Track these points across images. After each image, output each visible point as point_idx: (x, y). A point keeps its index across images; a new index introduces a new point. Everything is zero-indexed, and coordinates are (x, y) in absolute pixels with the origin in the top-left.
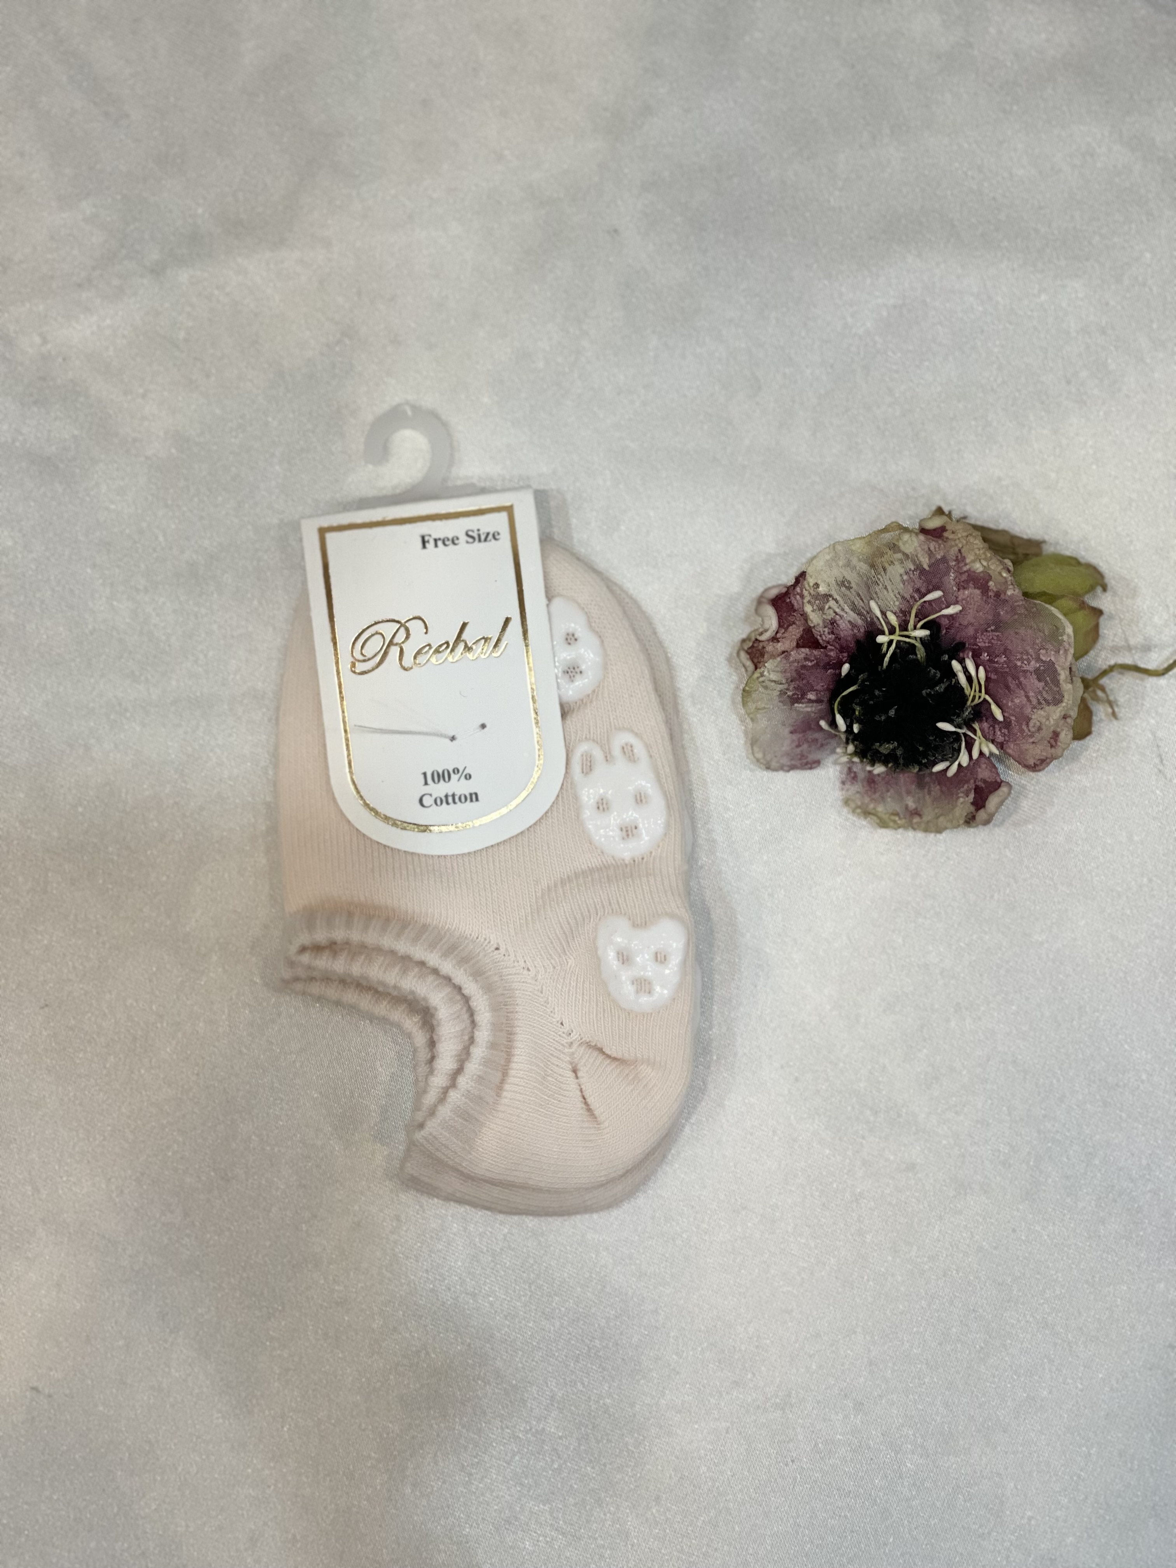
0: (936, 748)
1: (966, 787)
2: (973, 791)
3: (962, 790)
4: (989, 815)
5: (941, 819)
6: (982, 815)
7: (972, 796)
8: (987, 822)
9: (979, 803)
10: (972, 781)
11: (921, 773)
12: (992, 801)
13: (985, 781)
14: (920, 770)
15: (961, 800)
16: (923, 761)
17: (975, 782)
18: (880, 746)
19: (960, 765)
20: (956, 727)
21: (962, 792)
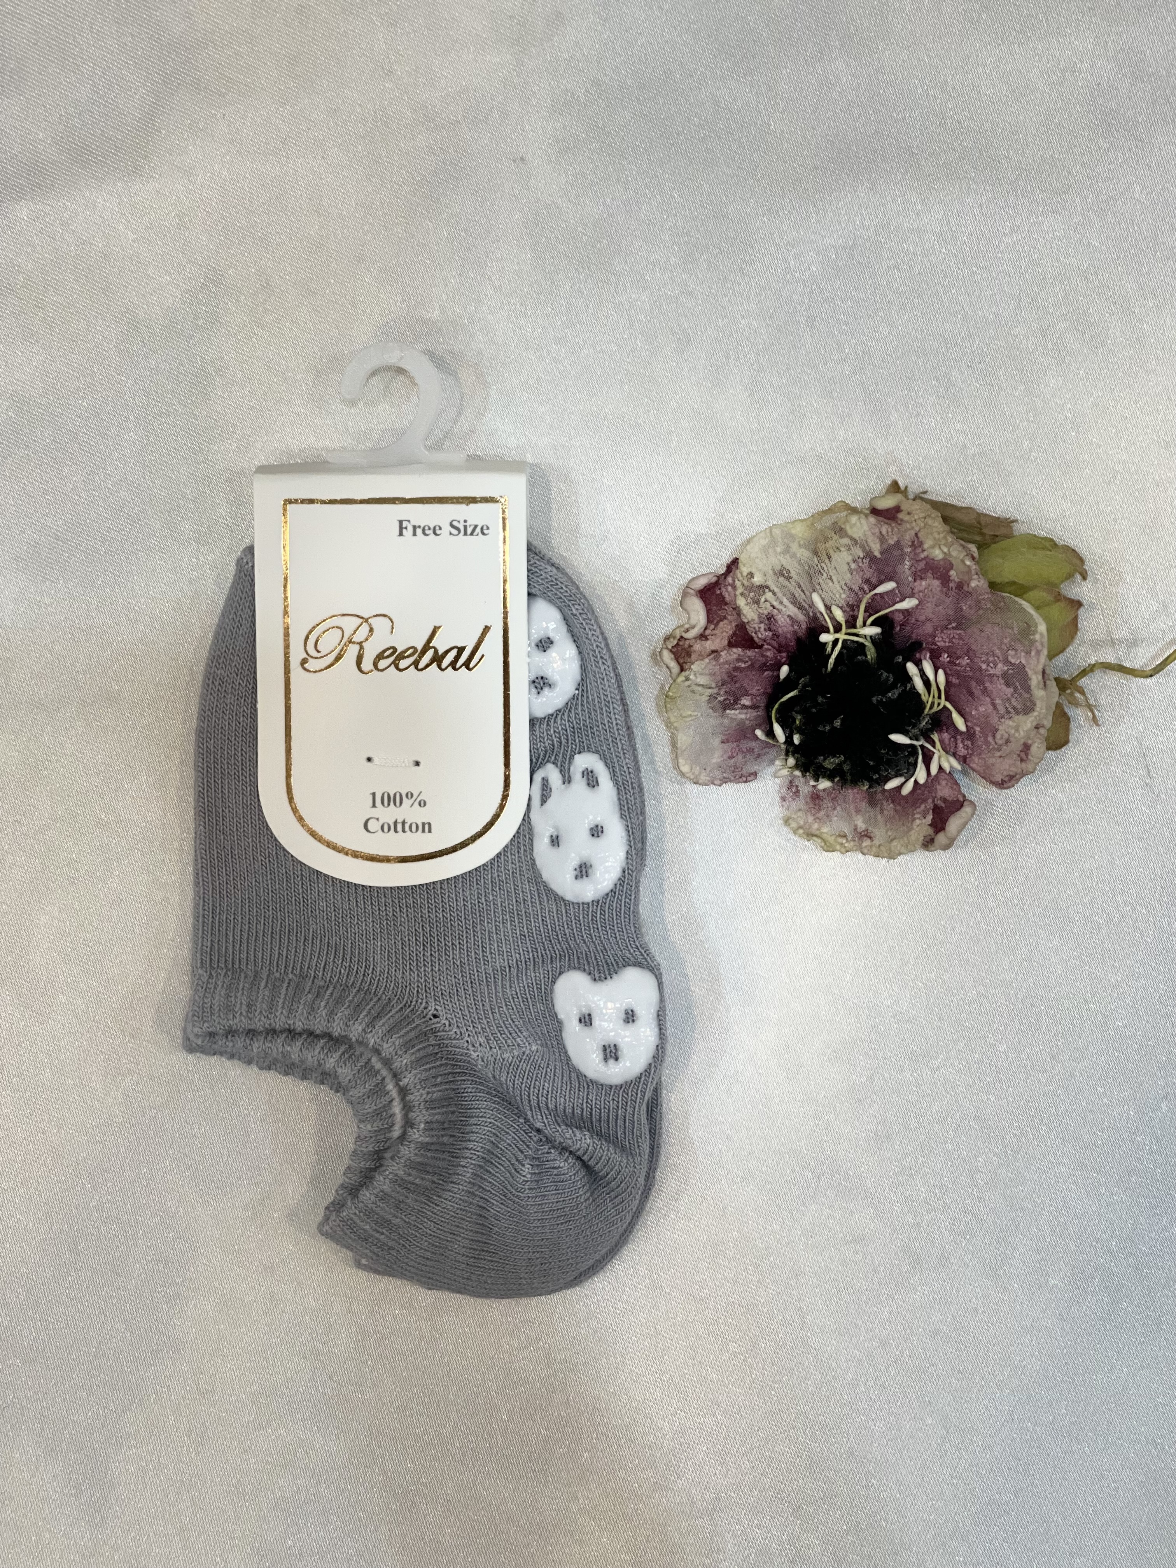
0: (889, 763)
1: (923, 806)
2: (931, 811)
3: (918, 810)
4: (949, 839)
5: (894, 843)
6: (941, 838)
7: (930, 817)
8: (946, 847)
9: (939, 824)
10: (930, 801)
11: (871, 790)
12: (953, 824)
13: (944, 800)
14: (870, 787)
15: (918, 822)
16: (874, 777)
17: (933, 801)
18: (825, 760)
19: (916, 782)
20: (911, 739)
21: (918, 813)
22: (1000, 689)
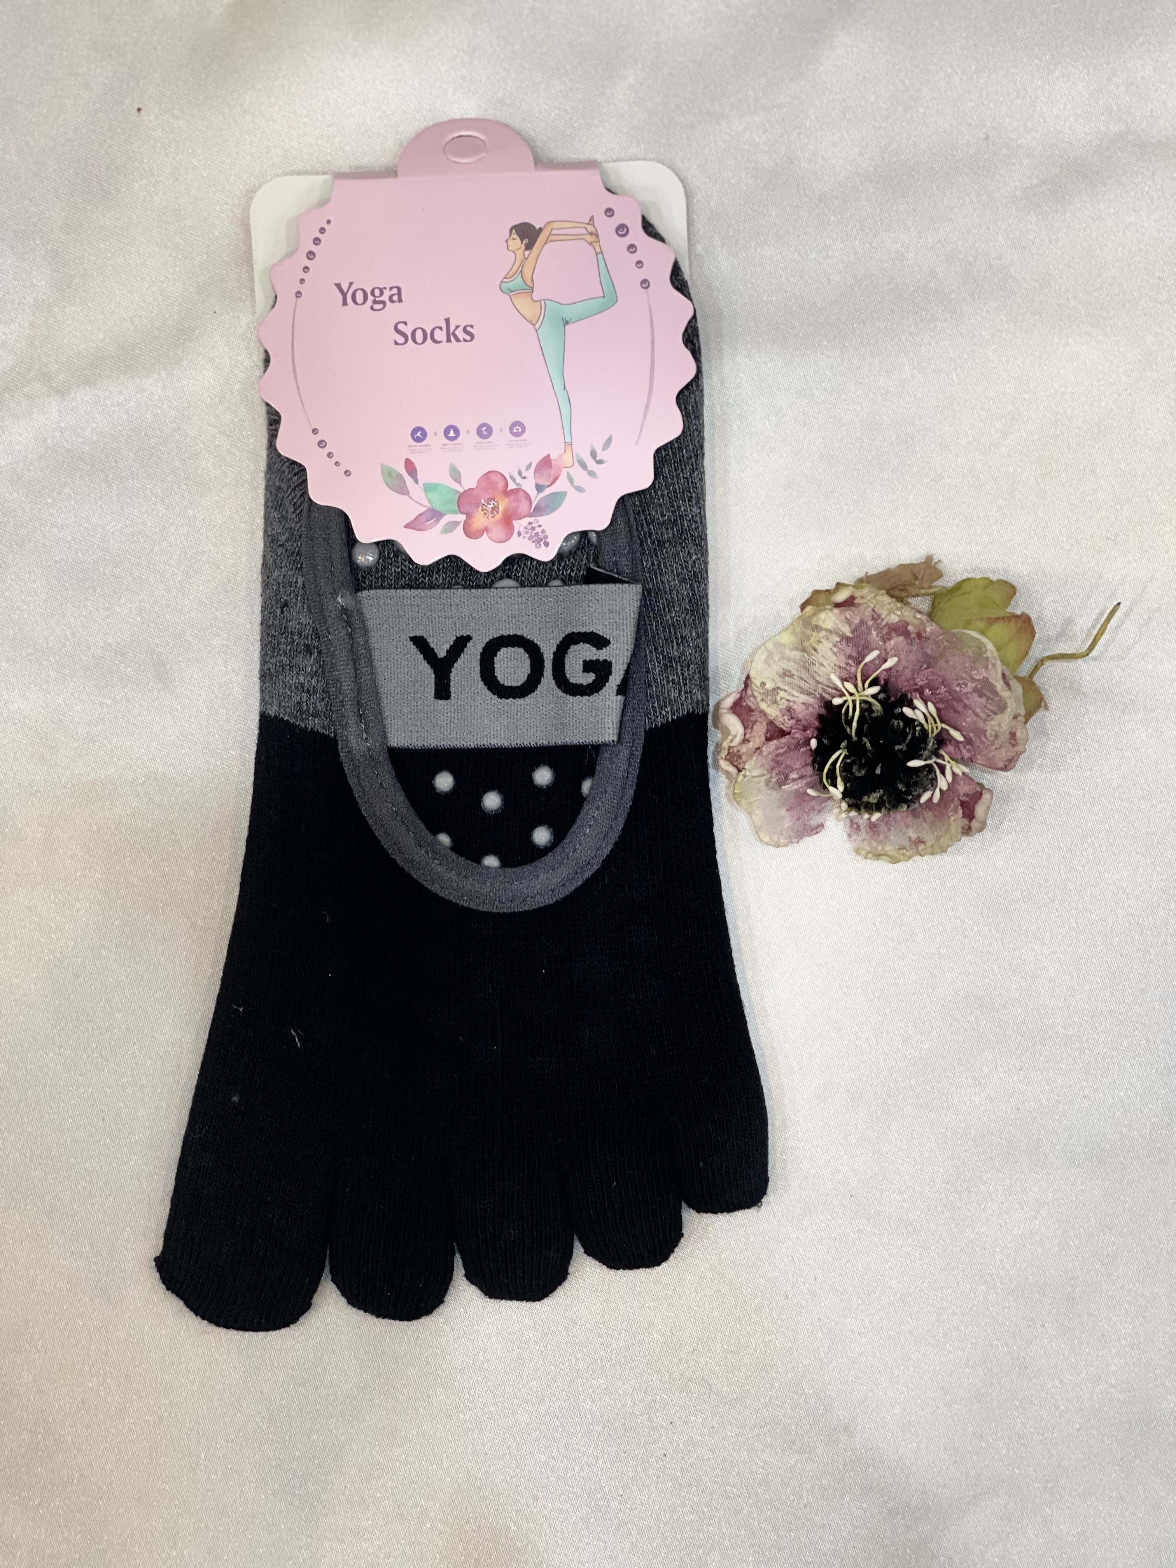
1: (952, 805)
2: (960, 807)
5: (942, 840)
6: (975, 824)
7: (960, 812)
8: (981, 829)
9: (970, 815)
10: (956, 799)
11: (911, 808)
12: (979, 810)
13: (967, 795)
14: (908, 807)
15: (952, 818)
16: (909, 798)
17: (959, 799)
18: (869, 797)
19: (941, 790)
20: (925, 760)
21: (952, 811)
22: (976, 701)
